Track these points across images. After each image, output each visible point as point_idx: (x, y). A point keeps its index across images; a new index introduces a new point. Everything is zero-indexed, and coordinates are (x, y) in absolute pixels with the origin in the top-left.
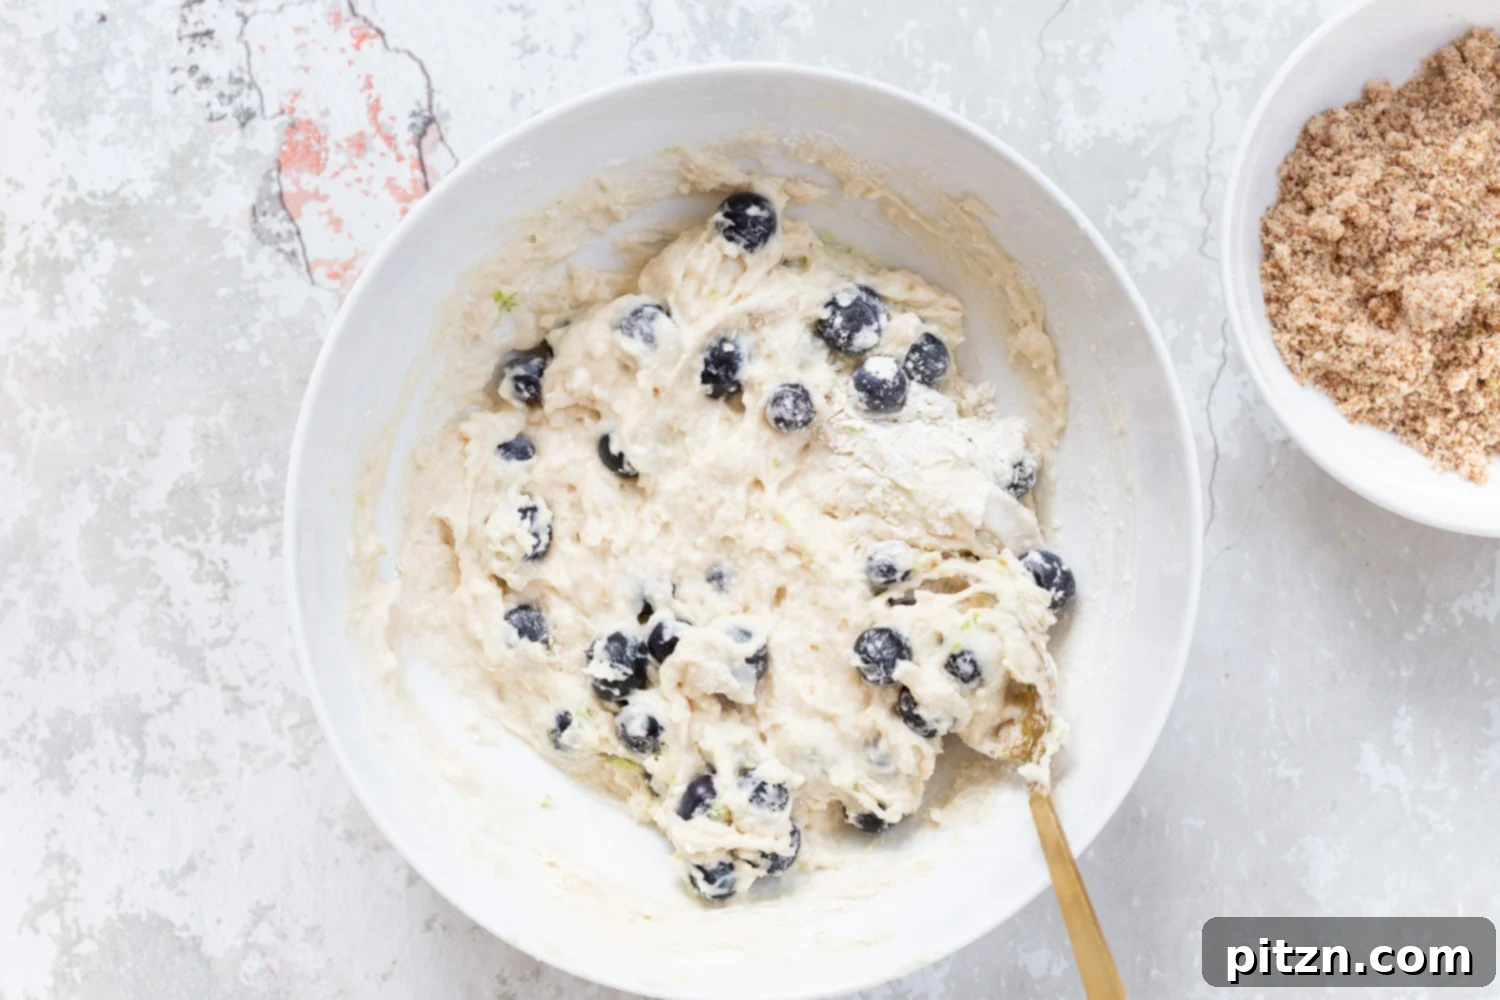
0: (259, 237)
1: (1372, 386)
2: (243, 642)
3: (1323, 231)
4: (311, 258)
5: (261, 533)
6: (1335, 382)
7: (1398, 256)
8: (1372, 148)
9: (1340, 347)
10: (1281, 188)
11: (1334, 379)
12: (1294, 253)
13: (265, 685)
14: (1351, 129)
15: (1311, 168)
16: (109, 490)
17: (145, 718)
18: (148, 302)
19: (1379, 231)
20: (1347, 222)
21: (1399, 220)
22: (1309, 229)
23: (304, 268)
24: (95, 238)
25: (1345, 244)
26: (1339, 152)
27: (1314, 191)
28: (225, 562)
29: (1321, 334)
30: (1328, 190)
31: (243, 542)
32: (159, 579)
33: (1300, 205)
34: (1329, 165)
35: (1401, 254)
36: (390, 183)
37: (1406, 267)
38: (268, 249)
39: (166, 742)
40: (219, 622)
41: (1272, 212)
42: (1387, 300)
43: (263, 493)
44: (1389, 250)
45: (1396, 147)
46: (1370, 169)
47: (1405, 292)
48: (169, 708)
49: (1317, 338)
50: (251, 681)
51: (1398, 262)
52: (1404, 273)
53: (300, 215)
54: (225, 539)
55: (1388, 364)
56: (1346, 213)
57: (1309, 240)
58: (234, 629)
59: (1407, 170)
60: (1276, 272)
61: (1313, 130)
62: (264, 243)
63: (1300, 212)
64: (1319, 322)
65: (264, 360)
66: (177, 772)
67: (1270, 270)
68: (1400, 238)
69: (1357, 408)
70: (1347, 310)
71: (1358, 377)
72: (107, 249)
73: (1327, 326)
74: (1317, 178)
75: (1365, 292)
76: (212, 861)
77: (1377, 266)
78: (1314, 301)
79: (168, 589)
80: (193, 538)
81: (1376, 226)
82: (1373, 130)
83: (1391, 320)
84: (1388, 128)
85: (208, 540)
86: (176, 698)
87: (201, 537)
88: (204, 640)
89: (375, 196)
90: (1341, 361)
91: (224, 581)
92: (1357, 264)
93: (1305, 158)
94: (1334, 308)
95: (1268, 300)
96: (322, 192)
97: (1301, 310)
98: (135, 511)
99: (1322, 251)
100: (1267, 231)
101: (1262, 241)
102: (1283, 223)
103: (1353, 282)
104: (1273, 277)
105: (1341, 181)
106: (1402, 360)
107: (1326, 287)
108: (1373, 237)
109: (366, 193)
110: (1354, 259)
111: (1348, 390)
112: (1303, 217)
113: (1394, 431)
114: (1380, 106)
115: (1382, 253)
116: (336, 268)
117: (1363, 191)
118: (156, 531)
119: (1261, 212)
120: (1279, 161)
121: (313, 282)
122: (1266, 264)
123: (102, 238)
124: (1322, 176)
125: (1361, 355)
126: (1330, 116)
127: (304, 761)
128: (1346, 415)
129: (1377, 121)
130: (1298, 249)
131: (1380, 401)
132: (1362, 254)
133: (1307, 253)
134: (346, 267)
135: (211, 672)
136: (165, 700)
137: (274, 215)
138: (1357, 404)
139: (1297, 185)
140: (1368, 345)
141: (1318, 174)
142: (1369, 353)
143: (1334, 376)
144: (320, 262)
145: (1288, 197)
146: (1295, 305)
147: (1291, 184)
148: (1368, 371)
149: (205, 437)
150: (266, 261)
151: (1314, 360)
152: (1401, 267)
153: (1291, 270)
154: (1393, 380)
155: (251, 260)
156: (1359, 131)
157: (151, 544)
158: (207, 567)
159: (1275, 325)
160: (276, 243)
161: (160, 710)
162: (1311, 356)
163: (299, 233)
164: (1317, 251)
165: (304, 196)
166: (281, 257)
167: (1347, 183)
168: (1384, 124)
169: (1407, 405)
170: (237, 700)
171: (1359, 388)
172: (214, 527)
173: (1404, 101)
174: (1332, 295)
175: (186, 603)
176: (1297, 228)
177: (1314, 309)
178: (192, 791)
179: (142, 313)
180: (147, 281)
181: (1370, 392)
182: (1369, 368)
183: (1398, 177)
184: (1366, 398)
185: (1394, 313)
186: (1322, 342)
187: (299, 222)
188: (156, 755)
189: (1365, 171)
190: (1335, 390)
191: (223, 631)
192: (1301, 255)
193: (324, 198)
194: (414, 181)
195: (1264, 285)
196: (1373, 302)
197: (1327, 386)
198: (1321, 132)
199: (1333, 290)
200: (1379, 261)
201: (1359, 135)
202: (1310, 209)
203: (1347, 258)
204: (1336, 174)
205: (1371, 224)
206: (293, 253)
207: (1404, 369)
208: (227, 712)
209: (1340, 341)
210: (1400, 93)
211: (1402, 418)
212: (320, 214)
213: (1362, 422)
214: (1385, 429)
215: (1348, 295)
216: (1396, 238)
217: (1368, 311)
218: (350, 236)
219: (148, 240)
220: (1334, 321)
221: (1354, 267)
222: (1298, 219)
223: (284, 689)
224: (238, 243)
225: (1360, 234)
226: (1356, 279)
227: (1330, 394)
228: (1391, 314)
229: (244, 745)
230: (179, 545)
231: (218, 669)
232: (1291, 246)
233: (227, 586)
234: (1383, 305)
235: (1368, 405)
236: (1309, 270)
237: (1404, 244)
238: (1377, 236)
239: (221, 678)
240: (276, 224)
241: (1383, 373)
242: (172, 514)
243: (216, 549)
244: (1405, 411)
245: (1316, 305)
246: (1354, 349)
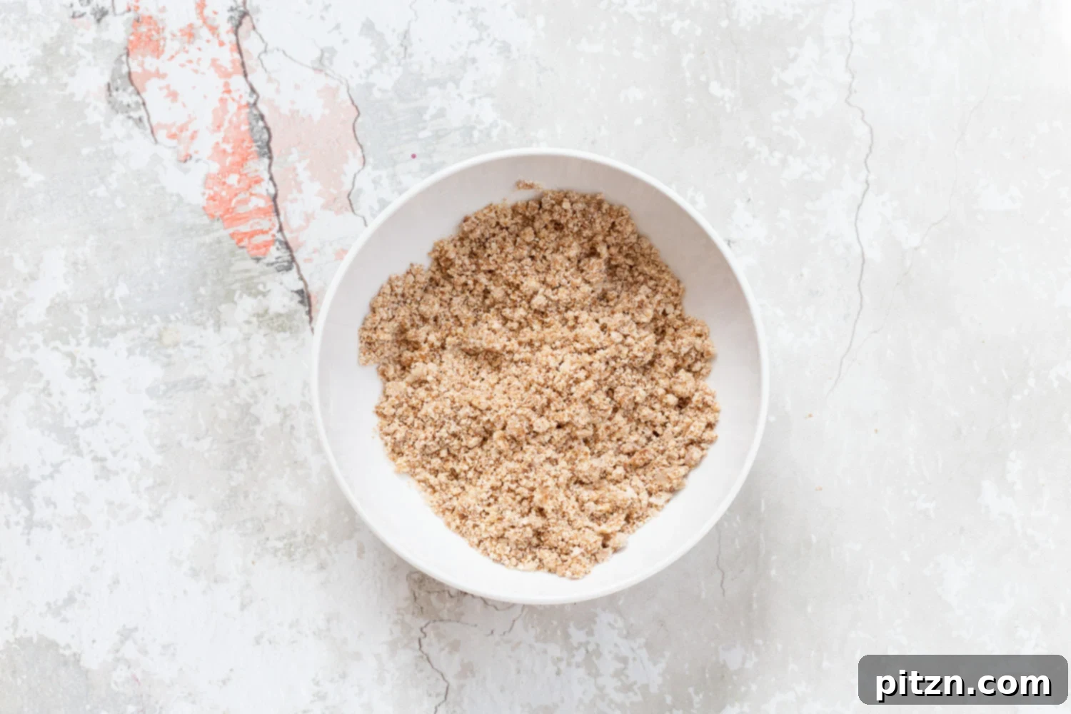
0: (113, 107)
2: (108, 423)
4: (154, 121)
5: (120, 336)
13: (125, 456)
17: (33, 484)
18: (28, 159)
23: (149, 131)
28: (92, 361)
31: (106, 345)
32: (41, 375)
36: (215, 63)
38: (121, 117)
39: (49, 502)
40: (88, 408)
43: (120, 306)
48: (51, 476)
50: (114, 453)
53: (144, 90)
58: (101, 413)
62: (117, 112)
65: (119, 203)
66: (59, 525)
76: (87, 594)
79: (48, 383)
80: (68, 343)
85: (78, 344)
86: (56, 468)
87: (73, 342)
88: (77, 422)
89: (203, 73)
91: (93, 377)
96: (162, 71)
98: (21, 323)
109: (196, 71)
116: (174, 130)
118: (38, 338)
121: (156, 141)
127: (158, 515)
134: (182, 129)
135: (84, 447)
136: (48, 470)
137: (124, 90)
144: (161, 126)
149: (75, 264)
150: (119, 125)
155: (108, 126)
157: (34, 348)
158: (78, 365)
160: (127, 112)
161: (44, 478)
163: (144, 104)
165: (148, 75)
166: (131, 123)
170: (103, 468)
172: (83, 334)
175: (62, 393)
178: (71, 540)
179: (23, 169)
180: (26, 143)
187: (144, 95)
188: (42, 513)
191: (92, 415)
193: (164, 76)
194: (233, 61)
206: (140, 119)
208: (96, 478)
212: (161, 89)
218: (184, 105)
219: (27, 112)
223: (141, 459)
224: (97, 112)
229: (110, 503)
230: (56, 349)
231: (89, 444)
233: (95, 380)
239: (91, 451)
240: (126, 97)
242: (50, 325)
243: (85, 351)
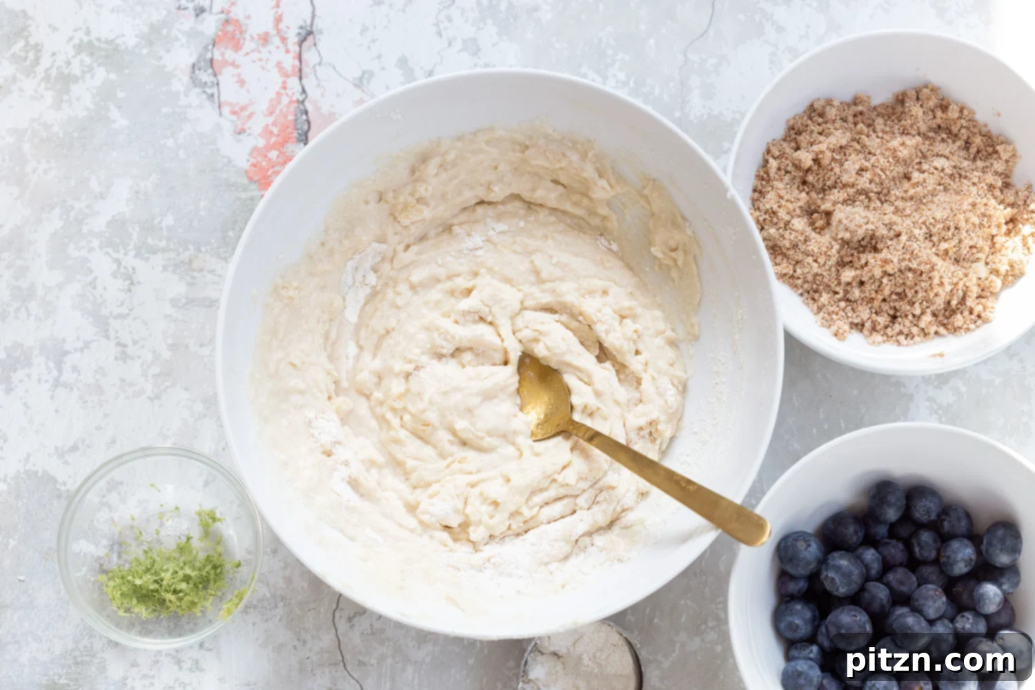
0: (194, 82)
1: (797, 262)
2: (135, 319)
3: (800, 161)
4: (222, 99)
5: (160, 254)
6: (777, 253)
7: (839, 192)
8: (846, 129)
9: (786, 230)
10: (786, 132)
11: (777, 251)
12: (779, 169)
13: (143, 347)
14: (838, 113)
15: (807, 126)
16: (72, 214)
17: (66, 353)
18: (119, 107)
19: (833, 173)
20: (816, 161)
21: (846, 171)
22: (792, 158)
23: (217, 105)
24: (95, 65)
25: (811, 174)
26: (826, 122)
27: (803, 139)
28: (134, 269)
29: (778, 219)
30: (812, 140)
31: (147, 259)
32: (91, 272)
33: (793, 144)
34: (818, 127)
35: (841, 191)
36: (279, 65)
37: (841, 199)
38: (198, 90)
39: (75, 369)
40: (122, 304)
41: (774, 142)
42: (824, 216)
43: (165, 232)
44: (835, 188)
45: (860, 133)
46: (839, 137)
47: (835, 213)
48: (82, 350)
49: (775, 220)
50: (135, 343)
51: (837, 195)
52: (839, 202)
53: (220, 74)
54: (136, 256)
55: (810, 248)
56: (817, 155)
57: (791, 165)
58: (131, 310)
59: (862, 147)
60: (765, 176)
61: (816, 106)
62: (196, 86)
63: (792, 148)
64: (779, 210)
65: (182, 154)
66: (78, 389)
67: (762, 173)
68: (844, 182)
69: (785, 271)
70: (798, 211)
71: (791, 252)
72: (101, 73)
73: (782, 214)
74: (808, 132)
75: (813, 207)
76: (89, 446)
77: (825, 195)
78: (781, 197)
79: (96, 278)
80: (118, 251)
81: (832, 169)
82: (851, 119)
83: (822, 228)
84: (860, 121)
85: (126, 254)
86: (87, 345)
87: (122, 251)
88: (111, 313)
89: (268, 71)
90: (784, 239)
91: (130, 279)
92: (814, 190)
93: (805, 118)
94: (790, 206)
95: (755, 190)
96: (237, 63)
97: (771, 199)
98: (85, 230)
99: (796, 174)
100: (768, 151)
101: (764, 157)
102: (780, 151)
103: (808, 198)
104: (763, 179)
105: (821, 138)
106: (819, 249)
107: (791, 194)
108: (828, 175)
109: (263, 68)
110: (813, 186)
111: (783, 259)
112: (792, 151)
113: (801, 295)
114: (860, 108)
115: (830, 188)
116: (236, 108)
117: (831, 146)
118: (95, 243)
119: (769, 140)
120: (790, 115)
121: (221, 114)
122: (761, 170)
123: (99, 65)
124: (812, 132)
125: (796, 237)
126: (829, 102)
127: (158, 397)
128: (777, 274)
129: (855, 116)
130: (783, 167)
131: (799, 271)
132: (819, 184)
133: (787, 172)
134: (243, 108)
135: (112, 333)
136: (80, 344)
137: (205, 71)
138: (784, 268)
139: (796, 134)
140: (802, 234)
141: (809, 130)
142: (802, 238)
143: (778, 249)
144: (227, 103)
145: (788, 139)
146: (769, 196)
147: (792, 132)
148: (798, 251)
149: (137, 193)
150: (195, 96)
151: (769, 233)
152: (838, 198)
153: (774, 177)
154: (810, 260)
155: (186, 95)
156: (843, 117)
157: (91, 250)
158: (122, 270)
159: (754, 206)
160: (203, 87)
161: (76, 350)
162: (768, 230)
163: (218, 84)
164: (793, 173)
165: (225, 63)
166: (204, 96)
167: (824, 140)
168: (859, 118)
169: (814, 281)
170: (124, 353)
171: (790, 261)
172: (131, 247)
173: (875, 113)
174: (793, 200)
175: (105, 289)
176: (786, 155)
177: (778, 202)
178: (85, 402)
179: (114, 113)
180: (121, 95)
181: (795, 265)
182: (799, 249)
183: (855, 150)
184: (791, 267)
185: (825, 225)
186: (776, 224)
187: (220, 78)
188: (68, 376)
189: (837, 137)
190: (775, 258)
191: (124, 310)
192: (783, 172)
193: (237, 67)
194: (293, 66)
195: (755, 181)
196: (815, 215)
197: (771, 254)
198: (820, 108)
199: (794, 198)
200: (827, 192)
201: (842, 119)
202: (797, 148)
203: (810, 184)
204: (820, 134)
205: (829, 167)
206: (212, 95)
207: (819, 254)
208: (116, 358)
209: (788, 227)
210: (875, 108)
211: (809, 289)
212: (233, 76)
213: (784, 282)
214: (796, 292)
215: (801, 203)
216: (841, 182)
217: (811, 220)
218: (248, 91)
219: (127, 71)
220: (788, 213)
221: (811, 191)
222: (788, 150)
223: (154, 352)
224: (180, 83)
225: (821, 171)
226: (810, 198)
227: (772, 258)
228: (823, 225)
229: (123, 380)
230: (107, 254)
231: (116, 332)
232: (779, 164)
233: (132, 284)
234: (821, 219)
235: (791, 272)
236: (785, 182)
237: (845, 186)
238: (831, 176)
239: (117, 338)
240: (205, 77)
241: (806, 254)
242: (107, 235)
243: (130, 260)
244: (812, 285)
245: (781, 200)
246: (793, 233)
